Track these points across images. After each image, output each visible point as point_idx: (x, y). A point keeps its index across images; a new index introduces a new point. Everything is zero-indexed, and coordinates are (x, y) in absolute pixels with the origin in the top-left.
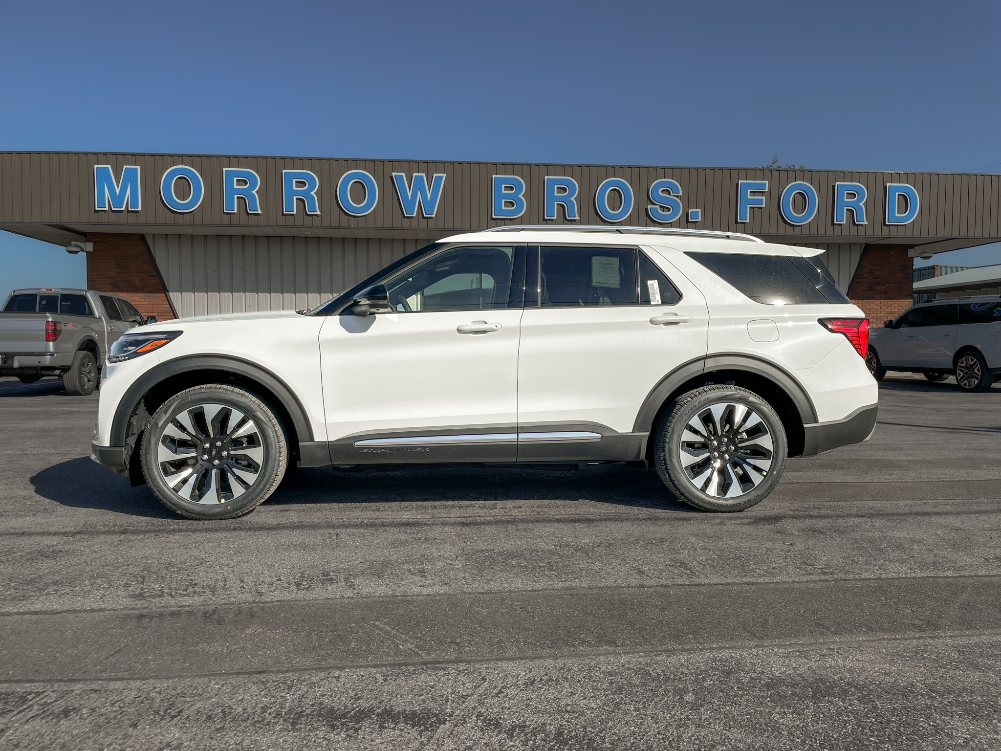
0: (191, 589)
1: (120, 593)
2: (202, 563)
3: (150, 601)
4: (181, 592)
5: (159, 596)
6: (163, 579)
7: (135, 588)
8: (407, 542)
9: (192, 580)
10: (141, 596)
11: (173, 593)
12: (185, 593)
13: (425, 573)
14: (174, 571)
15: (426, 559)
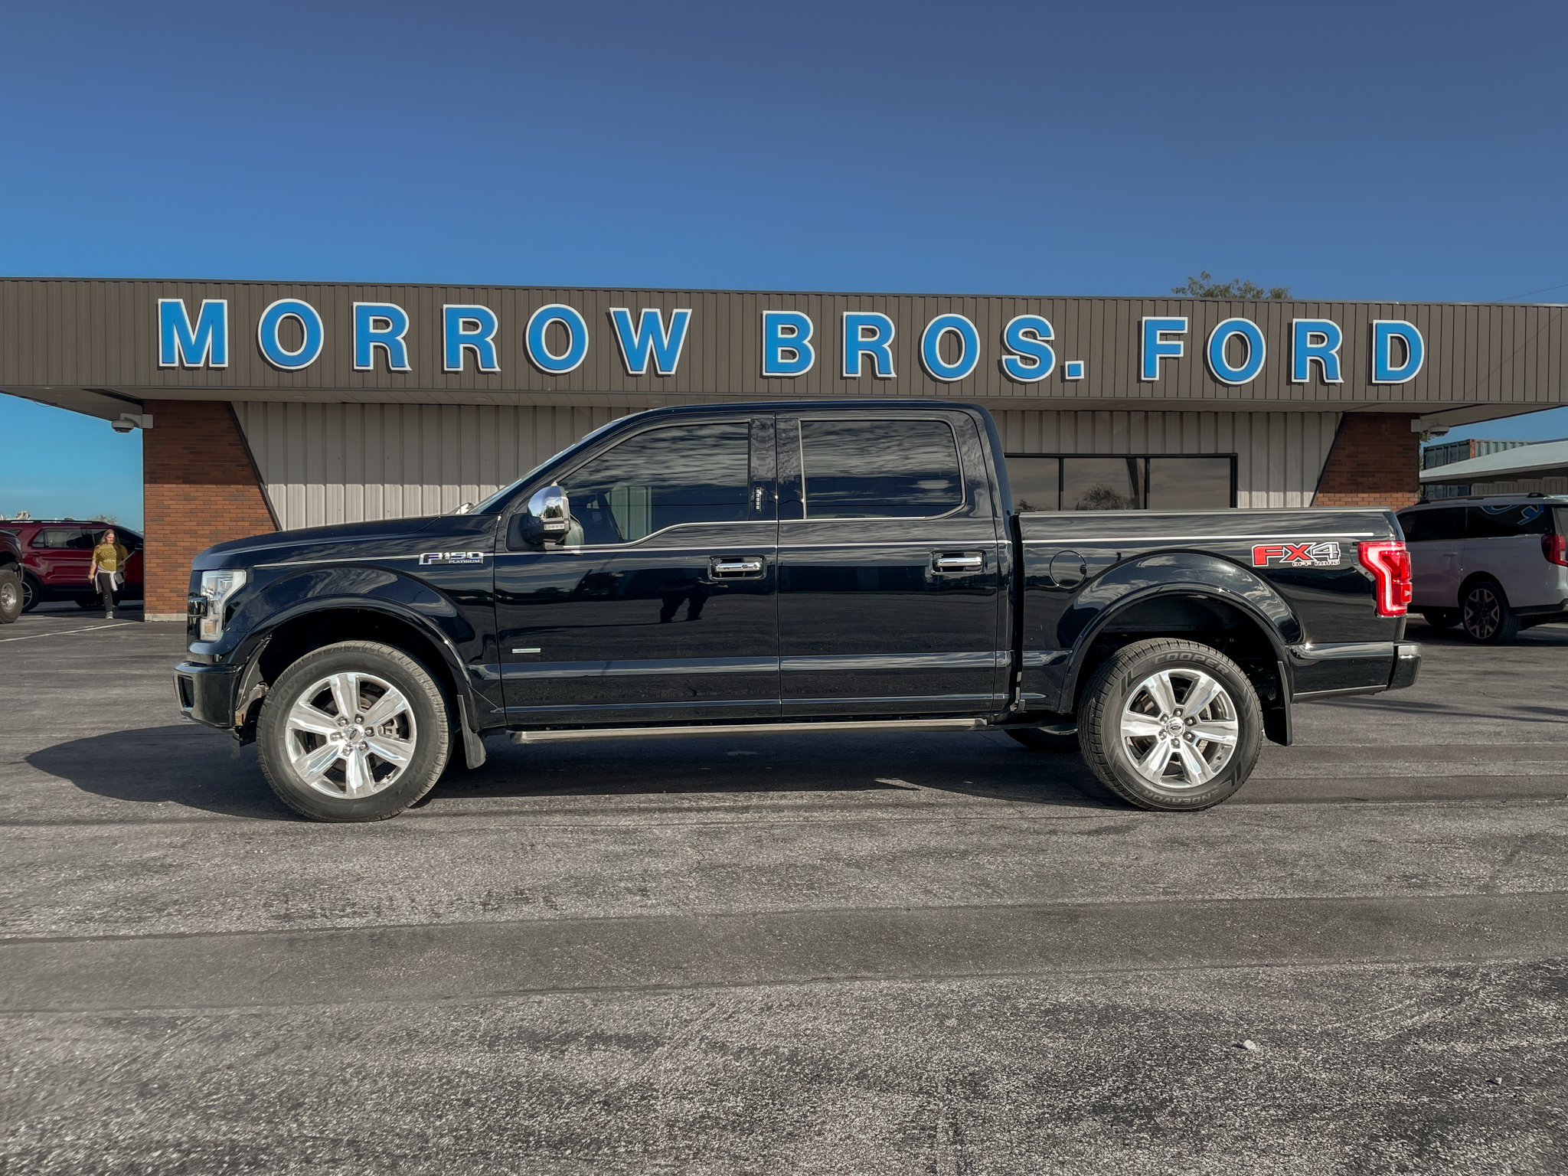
0: (349, 910)
1: (260, 913)
2: (358, 880)
3: (301, 923)
4: (337, 912)
5: (311, 917)
6: (313, 898)
7: (279, 908)
8: (625, 854)
9: (348, 899)
10: (288, 917)
11: (328, 914)
12: (342, 913)
13: (647, 891)
14: (324, 889)
15: (650, 875)
